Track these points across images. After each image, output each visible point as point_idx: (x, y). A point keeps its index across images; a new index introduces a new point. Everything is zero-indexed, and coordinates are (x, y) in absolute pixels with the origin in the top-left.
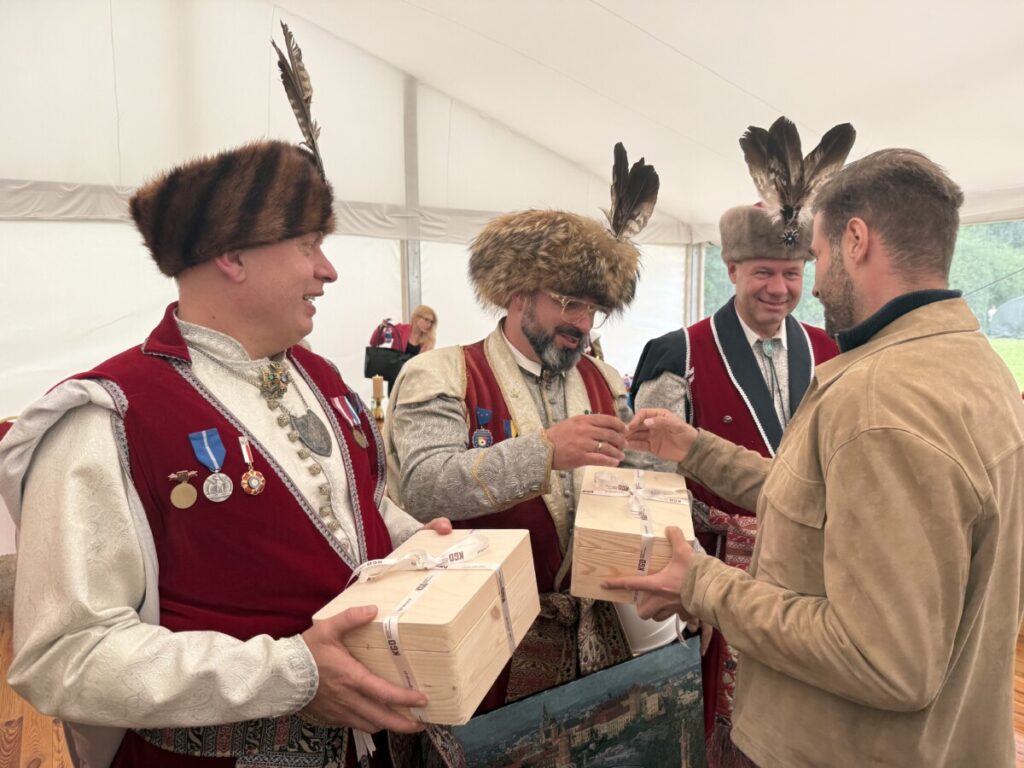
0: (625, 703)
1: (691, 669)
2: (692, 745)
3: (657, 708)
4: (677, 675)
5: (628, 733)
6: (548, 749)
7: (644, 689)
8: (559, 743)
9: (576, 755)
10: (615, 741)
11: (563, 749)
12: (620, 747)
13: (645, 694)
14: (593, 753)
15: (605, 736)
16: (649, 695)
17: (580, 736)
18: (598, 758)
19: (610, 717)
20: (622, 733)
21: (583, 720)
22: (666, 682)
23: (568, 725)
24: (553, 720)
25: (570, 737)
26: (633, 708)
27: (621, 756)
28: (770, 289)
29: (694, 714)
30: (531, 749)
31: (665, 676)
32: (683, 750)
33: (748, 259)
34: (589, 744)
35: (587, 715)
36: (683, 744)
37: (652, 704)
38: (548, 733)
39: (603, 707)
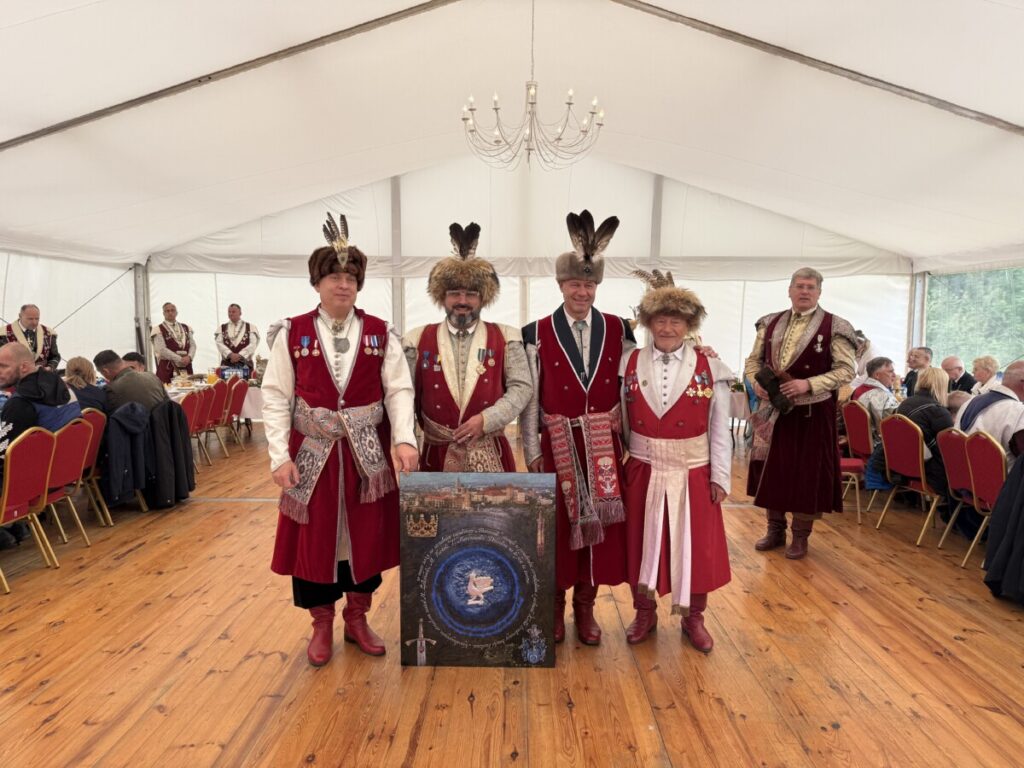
0: (504, 491)
3: (523, 500)
4: (538, 488)
5: (505, 505)
6: (458, 497)
7: (517, 488)
8: (466, 496)
9: (474, 504)
10: (496, 506)
11: (467, 500)
12: (499, 509)
13: (516, 491)
14: (484, 507)
15: (490, 502)
16: (520, 492)
17: (476, 497)
18: (486, 510)
19: (494, 495)
20: (501, 504)
21: (479, 491)
22: (531, 489)
23: (471, 490)
24: (463, 486)
25: (470, 495)
26: (508, 495)
27: (499, 514)
28: (579, 293)
29: (548, 511)
30: (449, 493)
31: (531, 486)
32: (539, 525)
33: (568, 280)
34: (481, 502)
35: (482, 489)
36: (540, 523)
37: (521, 497)
38: (459, 490)
39: (491, 489)
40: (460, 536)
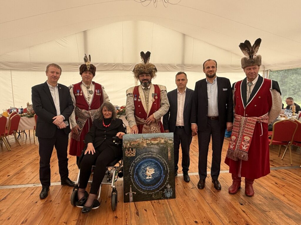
0: (157, 139)
1: (171, 138)
2: (171, 150)
4: (168, 138)
6: (142, 142)
8: (145, 141)
9: (147, 144)
11: (145, 143)
12: (156, 146)
13: (161, 139)
14: (151, 145)
15: (153, 143)
16: (162, 139)
17: (148, 142)
19: (154, 141)
20: (156, 144)
22: (166, 138)
23: (146, 139)
24: (144, 138)
25: (146, 141)
26: (159, 140)
27: (156, 147)
29: (171, 145)
30: (139, 141)
31: (166, 137)
32: (169, 150)
34: (150, 143)
35: (150, 139)
36: (169, 149)
37: (163, 141)
38: (143, 140)
39: (153, 139)
40: (143, 155)
